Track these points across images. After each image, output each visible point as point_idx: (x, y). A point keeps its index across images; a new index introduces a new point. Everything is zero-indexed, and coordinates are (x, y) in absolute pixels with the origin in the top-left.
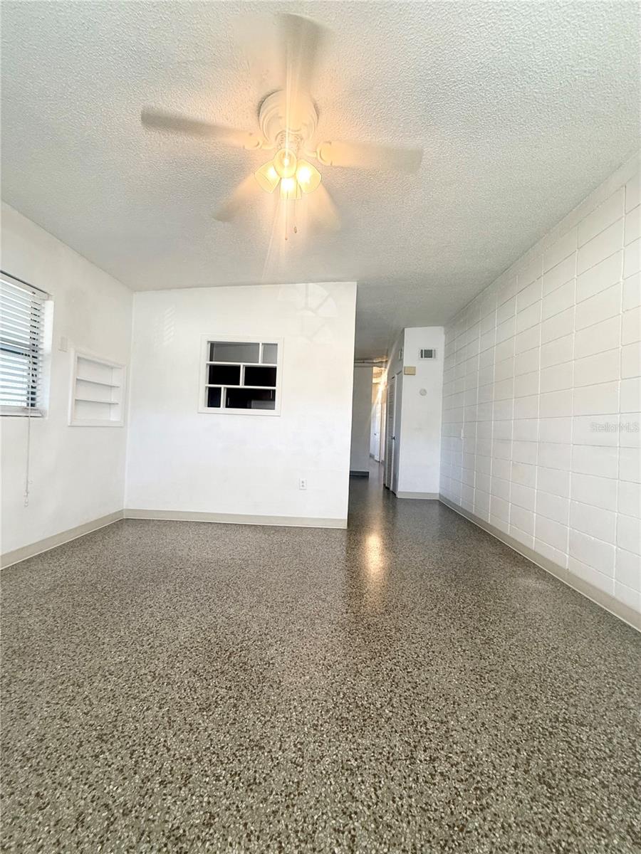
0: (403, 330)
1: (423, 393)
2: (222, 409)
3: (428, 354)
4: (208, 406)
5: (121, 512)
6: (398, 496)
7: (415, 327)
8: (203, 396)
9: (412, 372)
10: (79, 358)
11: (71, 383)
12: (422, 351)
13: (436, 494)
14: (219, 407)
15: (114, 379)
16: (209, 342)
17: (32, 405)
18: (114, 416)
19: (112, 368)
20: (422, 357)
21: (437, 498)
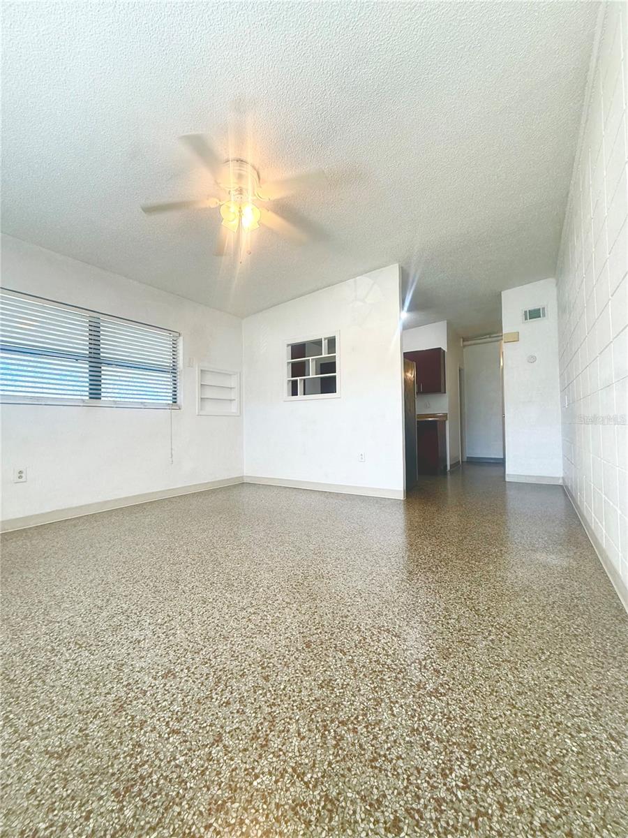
0: (500, 295)
1: (532, 359)
2: (300, 396)
3: (534, 314)
4: (292, 395)
5: (242, 477)
6: (507, 479)
7: (514, 287)
8: (286, 388)
9: (515, 338)
10: (202, 370)
11: (197, 386)
12: (526, 312)
13: (559, 478)
14: (297, 395)
15: (233, 382)
16: (288, 345)
17: (175, 402)
18: (233, 408)
19: (230, 375)
20: (526, 319)
21: (560, 482)
